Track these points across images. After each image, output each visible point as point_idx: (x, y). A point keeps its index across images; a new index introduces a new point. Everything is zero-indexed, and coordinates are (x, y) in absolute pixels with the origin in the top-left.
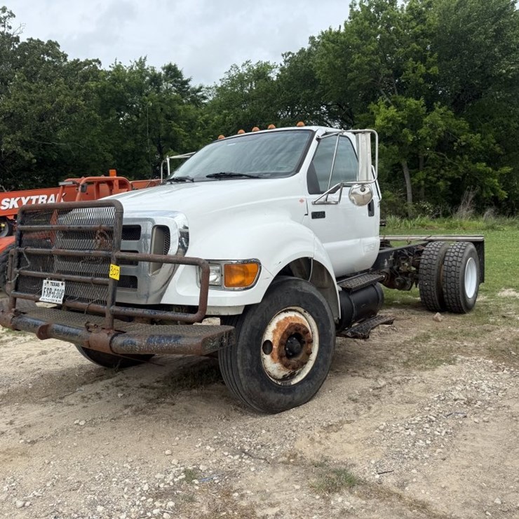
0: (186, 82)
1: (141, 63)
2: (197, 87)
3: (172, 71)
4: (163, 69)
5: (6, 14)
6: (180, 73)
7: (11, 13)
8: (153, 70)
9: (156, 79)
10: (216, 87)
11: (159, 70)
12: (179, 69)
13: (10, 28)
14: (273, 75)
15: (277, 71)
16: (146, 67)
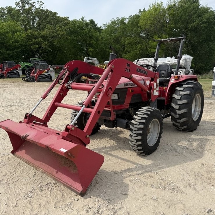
0: (96, 25)
1: (83, 18)
2: (100, 27)
3: (92, 22)
4: (89, 21)
5: (42, 3)
6: (94, 22)
7: (43, 3)
8: (86, 21)
9: (87, 24)
10: (107, 24)
11: (88, 21)
12: (94, 21)
13: (42, 7)
14: (126, 22)
15: (128, 20)
16: (84, 20)
